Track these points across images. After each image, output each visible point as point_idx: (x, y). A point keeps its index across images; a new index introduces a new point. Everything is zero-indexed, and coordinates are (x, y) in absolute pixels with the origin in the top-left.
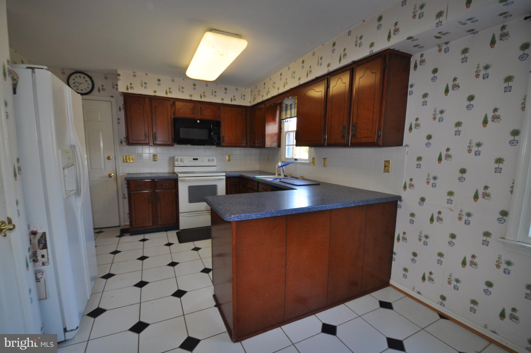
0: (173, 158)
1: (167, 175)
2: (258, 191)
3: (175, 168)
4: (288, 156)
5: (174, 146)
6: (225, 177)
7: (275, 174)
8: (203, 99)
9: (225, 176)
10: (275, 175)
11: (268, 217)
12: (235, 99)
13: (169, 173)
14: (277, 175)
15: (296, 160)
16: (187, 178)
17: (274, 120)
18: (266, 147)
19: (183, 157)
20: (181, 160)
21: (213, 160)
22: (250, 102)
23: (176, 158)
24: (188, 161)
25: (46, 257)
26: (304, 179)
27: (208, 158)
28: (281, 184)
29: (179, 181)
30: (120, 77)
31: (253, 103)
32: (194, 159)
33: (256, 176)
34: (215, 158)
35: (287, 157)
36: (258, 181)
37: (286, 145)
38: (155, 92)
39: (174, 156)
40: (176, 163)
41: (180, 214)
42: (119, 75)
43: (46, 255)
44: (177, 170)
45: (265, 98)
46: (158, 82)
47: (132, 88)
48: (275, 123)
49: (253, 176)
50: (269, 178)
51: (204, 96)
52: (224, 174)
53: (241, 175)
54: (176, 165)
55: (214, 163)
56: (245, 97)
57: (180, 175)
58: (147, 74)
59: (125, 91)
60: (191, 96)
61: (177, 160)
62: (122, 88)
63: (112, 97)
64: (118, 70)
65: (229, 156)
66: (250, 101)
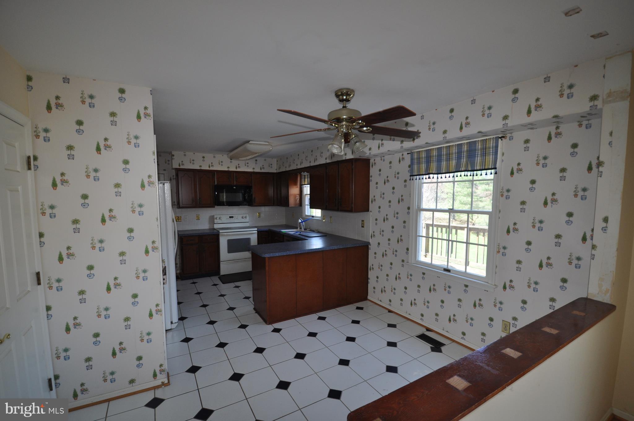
0: (213, 216)
1: (208, 232)
2: (283, 242)
3: (215, 225)
4: (308, 213)
5: (214, 207)
6: (256, 232)
7: (298, 227)
8: (238, 170)
9: (257, 230)
10: (298, 229)
11: (285, 255)
12: (263, 168)
13: (210, 229)
14: (299, 228)
15: (313, 217)
16: (225, 234)
17: (295, 184)
18: (290, 206)
19: (221, 216)
20: (220, 218)
21: (246, 217)
22: (276, 170)
23: (215, 217)
24: (225, 219)
25: (165, 280)
26: (319, 232)
27: (242, 216)
28: (299, 236)
29: (220, 236)
30: (174, 157)
31: (278, 171)
32: (230, 217)
33: (282, 230)
34: (247, 215)
35: (306, 214)
36: (283, 234)
37: (305, 205)
38: (200, 166)
39: (214, 215)
40: (216, 221)
41: (221, 263)
42: (173, 156)
43: (165, 279)
44: (216, 226)
45: (288, 169)
46: (203, 159)
47: (183, 164)
48: (296, 186)
49: (279, 231)
50: (291, 232)
51: (239, 167)
52: (256, 229)
53: (269, 229)
54: (215, 223)
55: (247, 220)
56: (272, 166)
57: (221, 231)
58: (194, 154)
59: (178, 167)
60: (228, 168)
61: (216, 218)
62: (176, 166)
63: (165, 170)
64: (172, 152)
65: (259, 214)
66: (276, 168)
